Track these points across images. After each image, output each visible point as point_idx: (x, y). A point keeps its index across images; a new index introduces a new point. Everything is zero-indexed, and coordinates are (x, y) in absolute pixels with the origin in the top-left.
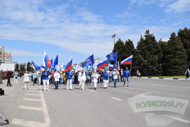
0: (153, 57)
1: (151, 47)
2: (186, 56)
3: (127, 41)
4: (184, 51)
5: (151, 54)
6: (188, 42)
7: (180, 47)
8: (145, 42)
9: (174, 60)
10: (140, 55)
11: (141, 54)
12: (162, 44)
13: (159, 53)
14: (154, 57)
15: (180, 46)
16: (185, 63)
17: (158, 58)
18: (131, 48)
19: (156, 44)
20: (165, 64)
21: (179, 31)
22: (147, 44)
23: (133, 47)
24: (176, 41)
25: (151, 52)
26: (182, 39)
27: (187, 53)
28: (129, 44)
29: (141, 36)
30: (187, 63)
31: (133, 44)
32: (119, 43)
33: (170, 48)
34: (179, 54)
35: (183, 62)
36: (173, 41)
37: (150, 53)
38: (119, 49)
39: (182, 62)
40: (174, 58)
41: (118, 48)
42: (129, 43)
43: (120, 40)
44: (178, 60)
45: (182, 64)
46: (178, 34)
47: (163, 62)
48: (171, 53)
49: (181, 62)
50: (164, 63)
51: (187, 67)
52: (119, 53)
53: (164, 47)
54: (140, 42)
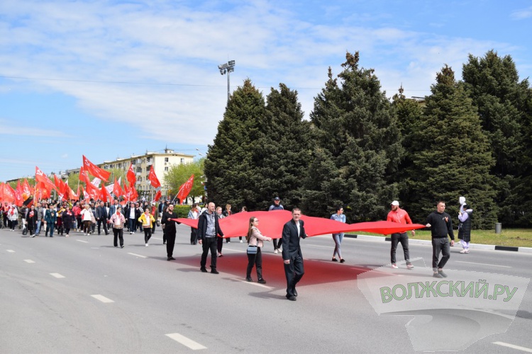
0: (368, 158)
1: (363, 117)
2: (490, 158)
3: (274, 92)
4: (482, 140)
5: (362, 144)
6: (498, 105)
7: (468, 124)
8: (342, 100)
9: (444, 170)
10: (322, 146)
11: (324, 142)
12: (404, 108)
13: (390, 143)
14: (373, 159)
15: (468, 118)
16: (483, 183)
17: (387, 161)
18: (289, 120)
19: (381, 108)
20: (413, 183)
21: (467, 62)
22: (350, 108)
23: (295, 114)
24: (455, 102)
25: (362, 137)
26: (475, 94)
27: (492, 145)
28: (284, 103)
29: (330, 75)
30: (491, 184)
31: (298, 102)
32: (243, 97)
33: (431, 124)
34: (464, 148)
35: (476, 181)
36: (444, 101)
37: (359, 140)
38: (244, 118)
39: (472, 179)
40: (446, 161)
41: (239, 114)
42: (283, 98)
43: (247, 84)
44: (460, 173)
45: (473, 187)
46: (464, 74)
47: (406, 175)
48: (434, 142)
49: (468, 179)
50: (408, 180)
51: (491, 196)
52: (244, 134)
53: (412, 122)
54: (326, 97)
